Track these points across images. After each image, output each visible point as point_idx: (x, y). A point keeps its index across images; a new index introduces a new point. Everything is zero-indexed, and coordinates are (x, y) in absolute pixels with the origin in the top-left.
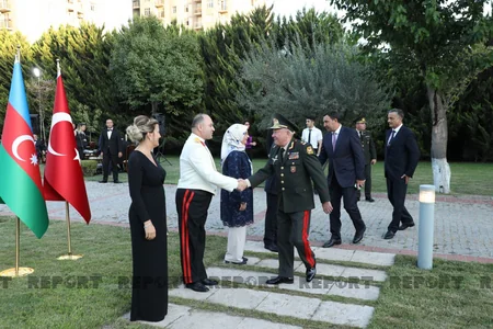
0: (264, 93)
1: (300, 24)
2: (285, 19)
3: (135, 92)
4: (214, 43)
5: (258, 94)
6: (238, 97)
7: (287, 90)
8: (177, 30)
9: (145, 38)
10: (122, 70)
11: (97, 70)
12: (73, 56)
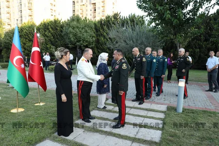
0: (117, 42)
1: (130, 19)
2: (124, 17)
3: (71, 42)
4: (99, 25)
5: (115, 43)
6: (107, 44)
7: (125, 41)
8: (87, 21)
9: (75, 23)
10: (67, 34)
11: (59, 34)
12: (51, 30)
